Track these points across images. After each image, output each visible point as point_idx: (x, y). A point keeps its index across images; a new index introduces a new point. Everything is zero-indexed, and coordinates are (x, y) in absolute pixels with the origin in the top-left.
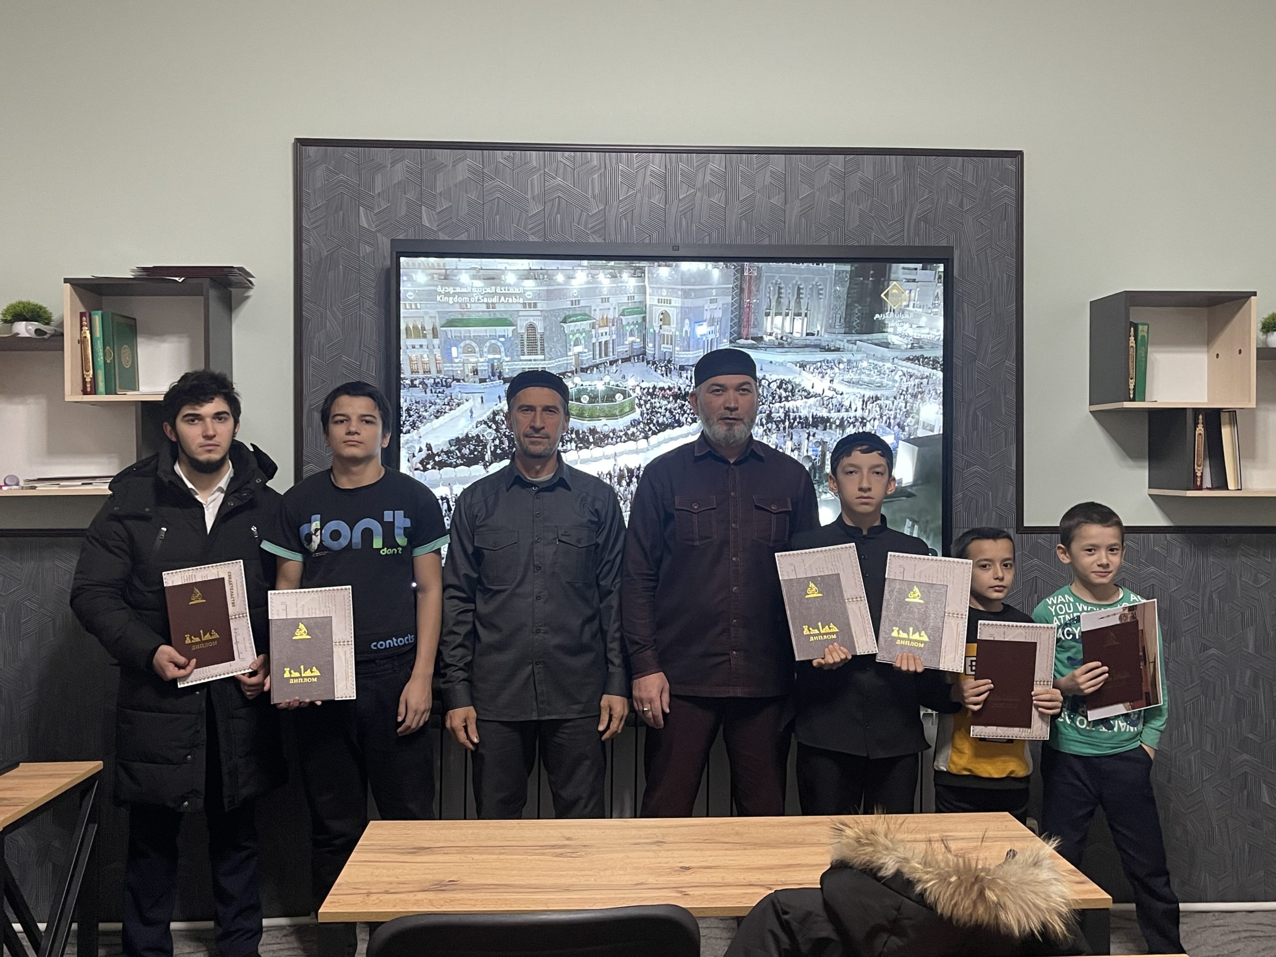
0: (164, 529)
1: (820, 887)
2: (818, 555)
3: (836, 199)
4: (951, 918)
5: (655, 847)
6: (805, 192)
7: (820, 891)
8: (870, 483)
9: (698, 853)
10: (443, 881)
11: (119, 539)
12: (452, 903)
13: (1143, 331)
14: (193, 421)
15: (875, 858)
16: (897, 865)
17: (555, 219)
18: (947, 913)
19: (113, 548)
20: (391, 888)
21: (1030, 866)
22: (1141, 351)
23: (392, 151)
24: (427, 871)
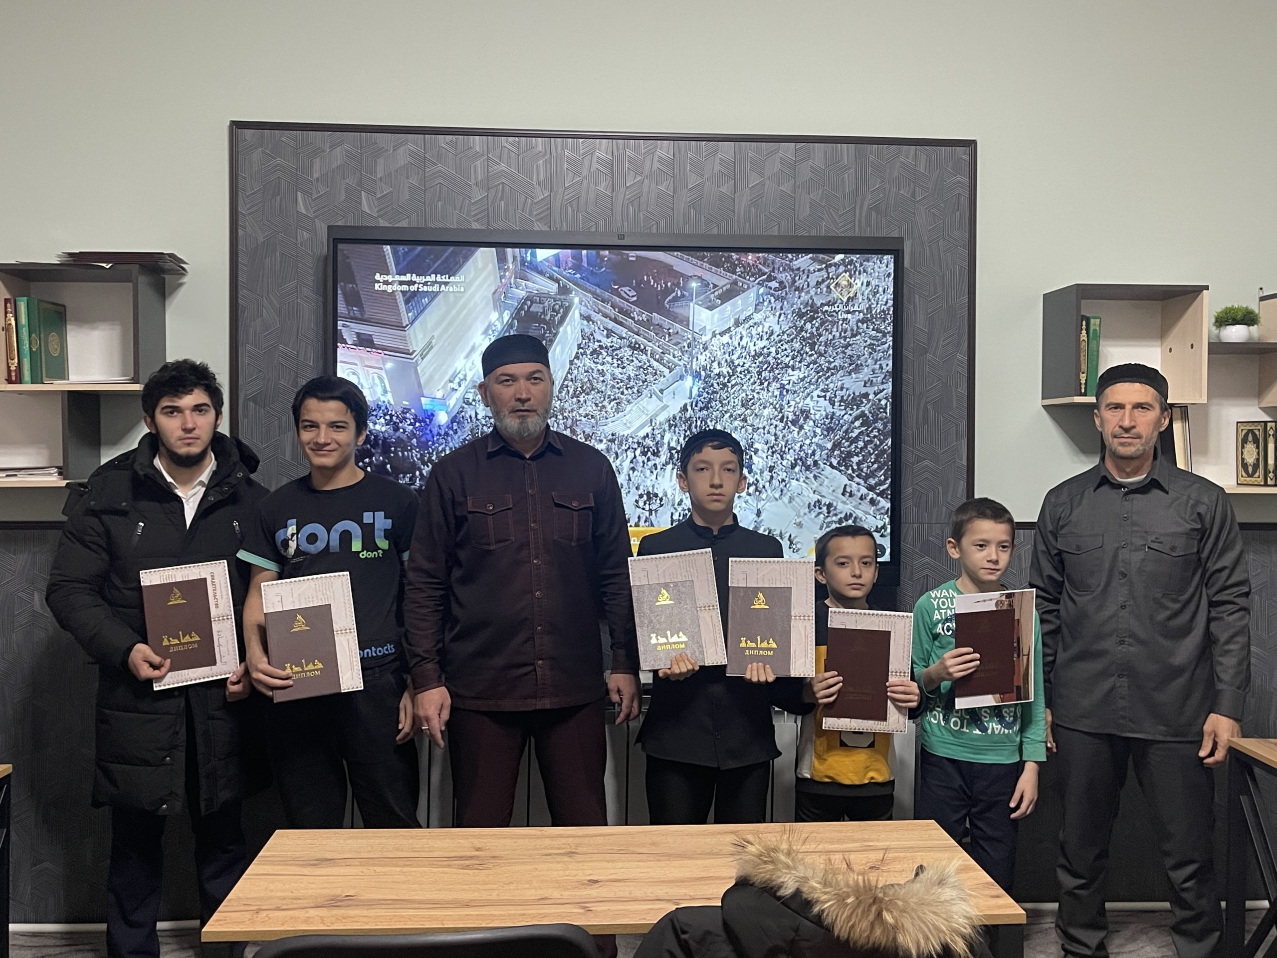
0: (142, 524)
1: (720, 904)
2: (672, 560)
3: (786, 188)
4: (848, 941)
5: (566, 859)
6: (754, 180)
7: (720, 908)
8: (721, 479)
9: (610, 865)
10: (339, 896)
11: (96, 535)
12: (344, 920)
13: (1095, 324)
14: (172, 413)
15: (774, 877)
16: (797, 884)
17: (499, 206)
18: (844, 935)
19: (90, 544)
20: (283, 904)
21: (933, 885)
22: (1093, 344)
23: (330, 135)
24: (326, 885)
